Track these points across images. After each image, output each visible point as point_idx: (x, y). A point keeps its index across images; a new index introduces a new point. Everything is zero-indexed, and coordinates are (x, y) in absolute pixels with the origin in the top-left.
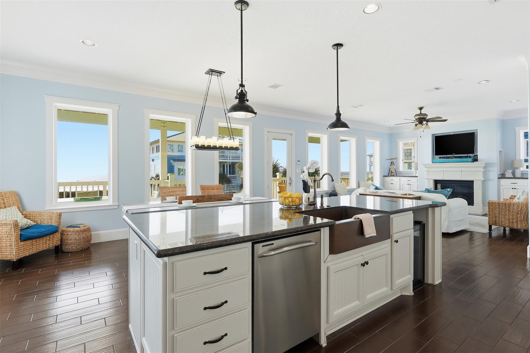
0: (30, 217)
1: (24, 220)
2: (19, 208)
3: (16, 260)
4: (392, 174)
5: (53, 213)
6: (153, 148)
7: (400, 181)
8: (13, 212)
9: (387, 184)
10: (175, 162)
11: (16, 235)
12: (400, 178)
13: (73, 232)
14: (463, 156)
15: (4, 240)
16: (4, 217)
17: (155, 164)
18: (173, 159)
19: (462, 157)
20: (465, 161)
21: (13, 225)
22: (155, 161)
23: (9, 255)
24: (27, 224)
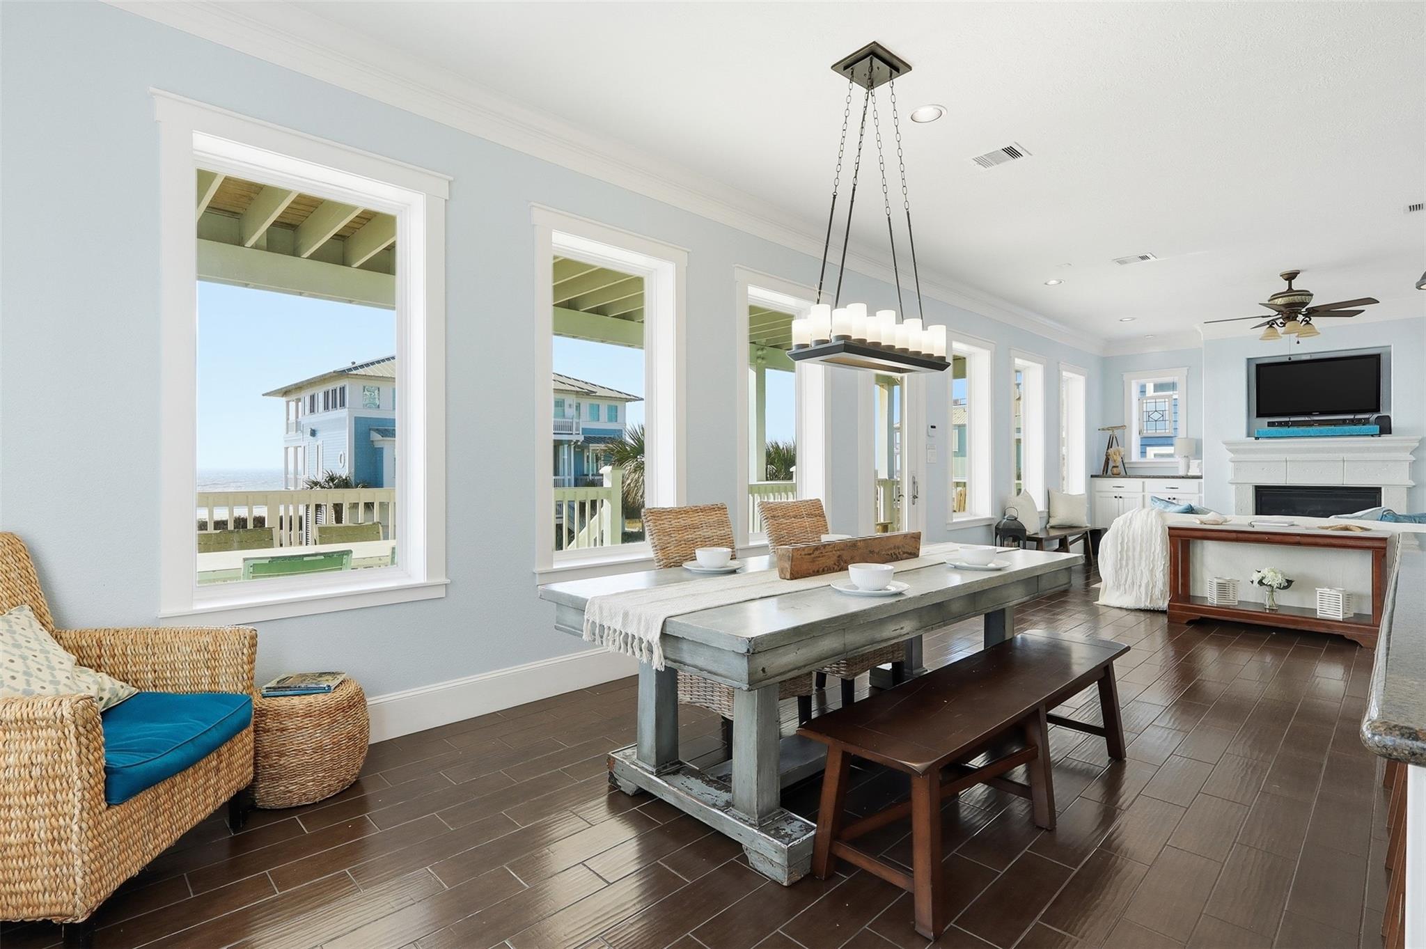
0: (99, 657)
1: (84, 677)
2: (40, 617)
3: (84, 919)
4: (1115, 470)
5: (216, 635)
6: (313, 396)
7: (1143, 491)
8: (22, 641)
9: (1101, 497)
10: (385, 438)
11: (86, 776)
12: (1143, 483)
13: (306, 716)
14: (1345, 420)
15: (16, 813)
16: (20, 684)
17: (320, 442)
18: (377, 430)
19: (1344, 422)
20: (1359, 433)
21: (72, 727)
22: (318, 434)
23: (45, 890)
24: (101, 699)
